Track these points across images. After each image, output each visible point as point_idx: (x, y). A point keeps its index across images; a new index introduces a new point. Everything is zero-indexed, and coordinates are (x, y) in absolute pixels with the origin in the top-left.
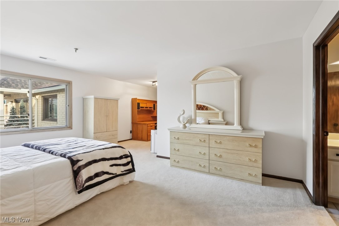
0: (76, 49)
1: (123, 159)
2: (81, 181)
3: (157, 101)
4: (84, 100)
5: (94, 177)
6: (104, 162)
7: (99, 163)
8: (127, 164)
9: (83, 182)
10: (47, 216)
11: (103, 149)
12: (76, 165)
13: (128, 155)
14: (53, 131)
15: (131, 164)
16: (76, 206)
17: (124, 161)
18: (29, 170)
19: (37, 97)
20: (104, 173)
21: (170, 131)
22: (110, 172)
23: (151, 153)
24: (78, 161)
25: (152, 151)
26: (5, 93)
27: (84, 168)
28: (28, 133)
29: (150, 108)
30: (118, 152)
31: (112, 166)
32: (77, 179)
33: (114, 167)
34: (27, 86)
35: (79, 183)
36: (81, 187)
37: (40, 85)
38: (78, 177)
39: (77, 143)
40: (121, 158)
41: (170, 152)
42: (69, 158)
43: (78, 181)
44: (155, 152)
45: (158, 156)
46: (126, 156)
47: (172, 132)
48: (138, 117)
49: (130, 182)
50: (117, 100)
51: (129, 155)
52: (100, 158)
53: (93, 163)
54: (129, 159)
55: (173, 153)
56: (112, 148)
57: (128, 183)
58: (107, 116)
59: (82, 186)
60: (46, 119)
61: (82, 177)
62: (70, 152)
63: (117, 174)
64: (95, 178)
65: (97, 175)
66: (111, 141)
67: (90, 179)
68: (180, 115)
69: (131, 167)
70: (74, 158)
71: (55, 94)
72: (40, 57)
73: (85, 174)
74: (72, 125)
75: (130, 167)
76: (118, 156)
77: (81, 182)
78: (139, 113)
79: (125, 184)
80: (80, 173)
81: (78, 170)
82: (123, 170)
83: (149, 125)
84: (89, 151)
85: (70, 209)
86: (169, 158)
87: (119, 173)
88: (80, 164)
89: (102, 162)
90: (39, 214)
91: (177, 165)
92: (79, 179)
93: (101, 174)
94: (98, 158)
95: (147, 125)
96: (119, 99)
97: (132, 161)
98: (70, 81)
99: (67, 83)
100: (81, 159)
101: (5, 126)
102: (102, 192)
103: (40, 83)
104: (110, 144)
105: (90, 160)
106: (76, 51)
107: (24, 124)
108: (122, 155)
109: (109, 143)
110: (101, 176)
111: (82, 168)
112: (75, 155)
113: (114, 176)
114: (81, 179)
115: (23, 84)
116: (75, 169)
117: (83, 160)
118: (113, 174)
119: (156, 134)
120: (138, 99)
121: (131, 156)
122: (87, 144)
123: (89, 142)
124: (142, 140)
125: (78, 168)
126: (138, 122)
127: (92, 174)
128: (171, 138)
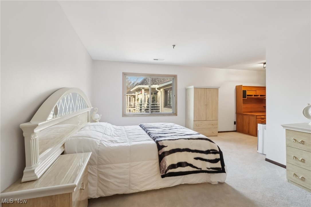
0: (174, 46)
1: (210, 154)
2: (164, 166)
3: (265, 87)
4: (186, 90)
5: (176, 166)
6: (188, 153)
7: (183, 153)
8: (215, 161)
9: (166, 168)
10: (138, 188)
11: (189, 139)
12: (161, 150)
13: (216, 150)
14: (163, 116)
15: (220, 162)
16: (161, 188)
17: (212, 157)
18: (128, 146)
19: (161, 90)
20: (187, 164)
21: (286, 129)
22: (194, 165)
23: (258, 153)
24: (163, 146)
25: (260, 151)
26: (145, 89)
27: (168, 155)
28: (149, 116)
29: (261, 96)
30: (205, 146)
31: (197, 159)
32: (161, 163)
33: (199, 160)
34: (156, 83)
35: (163, 168)
36: (164, 173)
37: (163, 81)
38: (162, 161)
39: (170, 129)
40: (208, 152)
41: (287, 159)
42: (157, 142)
43: (161, 166)
44: (264, 153)
45: (267, 160)
46: (214, 152)
47: (289, 131)
48: (244, 107)
49: (220, 183)
50: (217, 89)
51: (218, 151)
52: (185, 147)
53: (177, 152)
54: (218, 156)
55: (292, 163)
56: (198, 140)
57: (217, 183)
58: (206, 105)
59: (165, 171)
60: (166, 106)
61: (166, 163)
62: (160, 137)
63: (202, 169)
64: (178, 167)
65: (180, 165)
66: (200, 132)
67: (173, 166)
68: (307, 105)
69: (220, 166)
70: (160, 144)
71: (170, 87)
72: (154, 60)
73: (169, 160)
74: (177, 112)
75: (218, 165)
76: (204, 149)
77: (164, 168)
78: (245, 102)
79: (212, 184)
80: (164, 158)
81: (163, 155)
82: (209, 167)
83: (258, 117)
84: (175, 139)
85: (156, 188)
86: (284, 167)
87: (204, 169)
88: (165, 149)
89: (185, 152)
90: (133, 184)
91: (301, 183)
92: (162, 164)
93: (185, 165)
94: (182, 147)
95: (255, 117)
96: (219, 87)
97: (221, 159)
98: (176, 75)
99: (173, 76)
100: (165, 145)
101: (145, 110)
102: (186, 183)
103: (163, 80)
104: (197, 135)
105: (174, 147)
106: (174, 47)
107: (155, 109)
108: (210, 149)
109: (197, 133)
110: (184, 167)
111: (166, 154)
112: (161, 141)
113: (198, 171)
114: (164, 165)
115: (154, 82)
116: (160, 154)
117: (167, 146)
118: (197, 168)
119: (265, 130)
120: (243, 86)
121: (220, 153)
122: (178, 131)
123: (181, 129)
124: (248, 133)
125: (162, 153)
126: (243, 112)
127: (176, 163)
128: (287, 140)
